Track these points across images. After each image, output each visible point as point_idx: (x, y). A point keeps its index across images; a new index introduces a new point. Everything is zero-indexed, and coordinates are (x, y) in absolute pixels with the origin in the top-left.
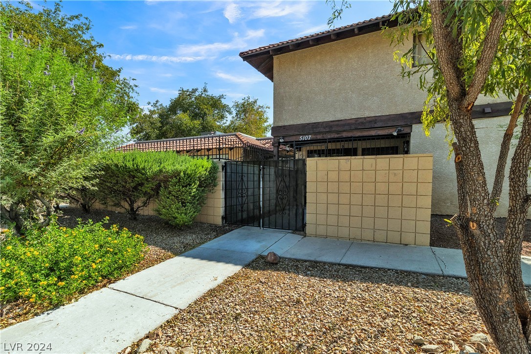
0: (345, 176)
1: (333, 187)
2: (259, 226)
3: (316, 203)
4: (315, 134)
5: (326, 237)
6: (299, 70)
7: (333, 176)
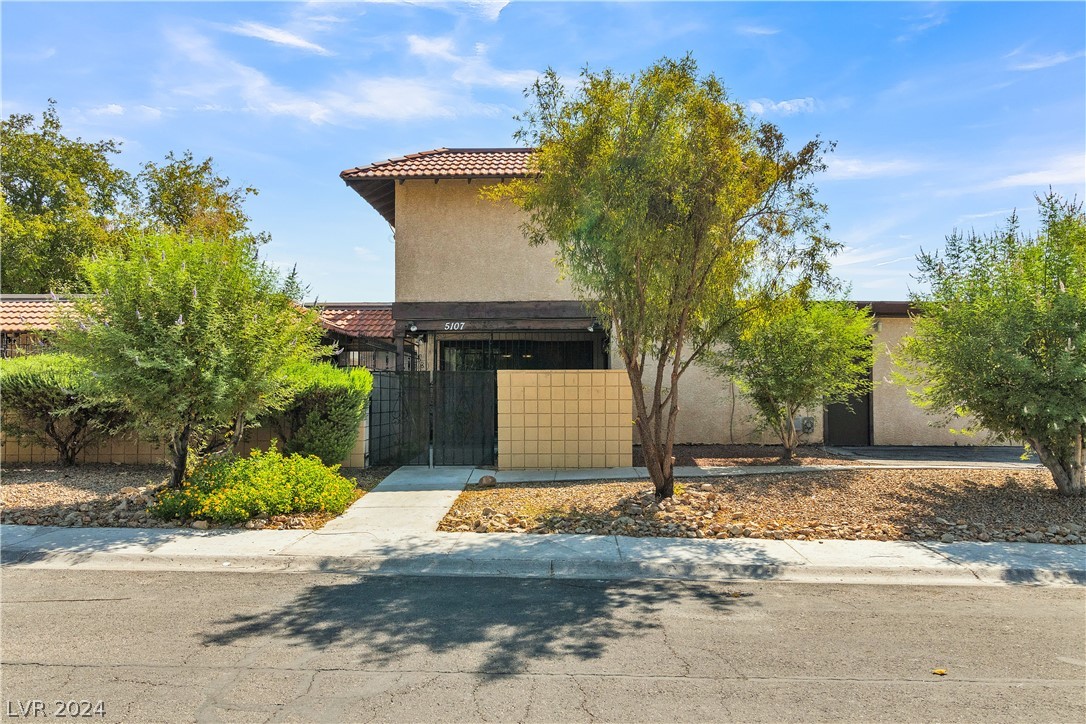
0: (545, 393)
1: (531, 407)
2: (429, 464)
3: (511, 427)
4: (472, 320)
5: (524, 468)
6: (443, 211)
7: (531, 393)
